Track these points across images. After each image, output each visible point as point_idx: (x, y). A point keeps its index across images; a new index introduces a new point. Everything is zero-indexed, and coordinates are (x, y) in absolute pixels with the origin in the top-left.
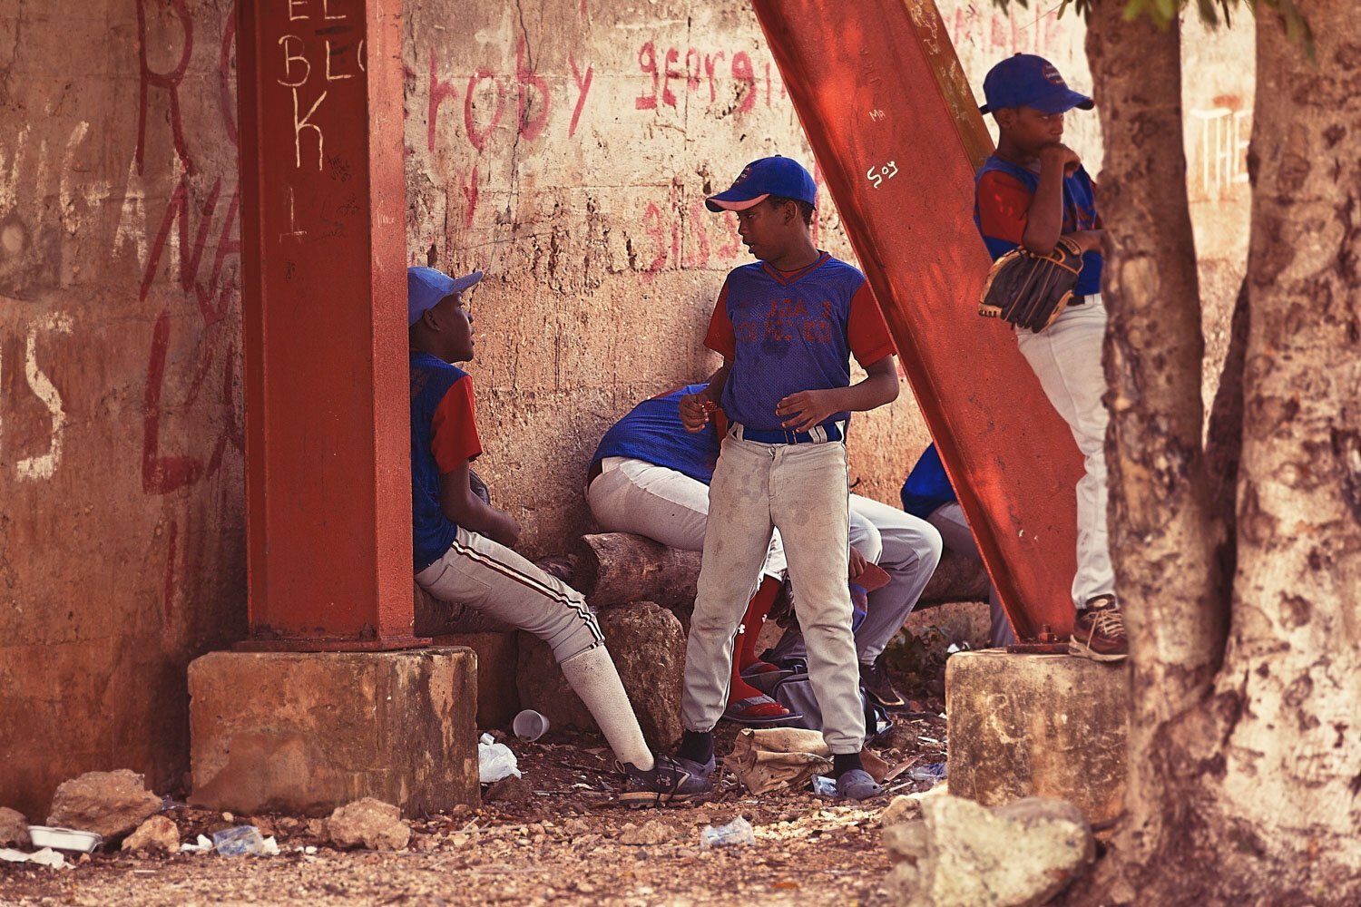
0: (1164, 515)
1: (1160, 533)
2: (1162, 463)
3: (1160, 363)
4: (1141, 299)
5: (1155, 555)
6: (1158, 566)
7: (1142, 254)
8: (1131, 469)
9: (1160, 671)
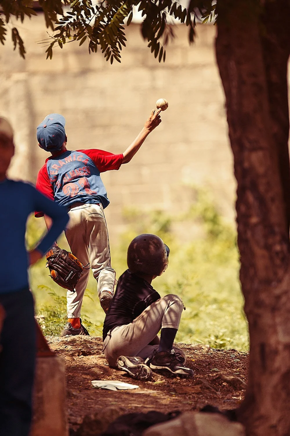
0: (281, 273)
1: (280, 281)
2: (278, 248)
3: (273, 200)
4: (261, 170)
5: (277, 291)
6: (278, 297)
7: (261, 148)
8: (259, 252)
9: (281, 347)
